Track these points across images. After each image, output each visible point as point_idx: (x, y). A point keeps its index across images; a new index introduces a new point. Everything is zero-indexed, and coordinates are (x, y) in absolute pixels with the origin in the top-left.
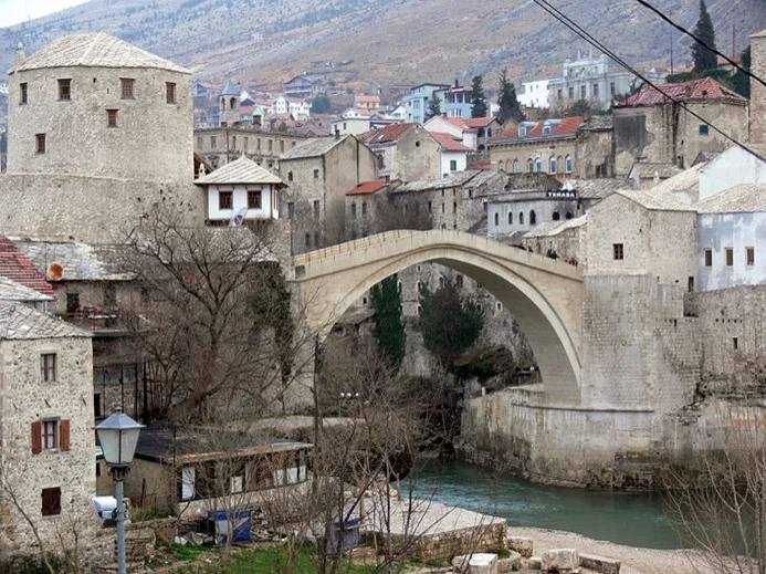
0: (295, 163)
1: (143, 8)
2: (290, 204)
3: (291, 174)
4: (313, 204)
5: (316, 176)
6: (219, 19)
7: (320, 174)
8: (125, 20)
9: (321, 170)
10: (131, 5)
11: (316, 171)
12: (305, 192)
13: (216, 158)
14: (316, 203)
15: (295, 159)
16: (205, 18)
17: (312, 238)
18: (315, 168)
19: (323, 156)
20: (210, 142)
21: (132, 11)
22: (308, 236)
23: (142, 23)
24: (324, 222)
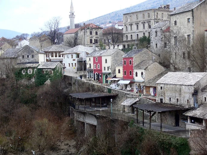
0: (178, 16)
1: (157, 1)
2: (175, 37)
3: (175, 22)
4: (187, 37)
5: (189, 22)
6: (174, 2)
7: (191, 20)
8: (153, 4)
9: (191, 18)
10: (154, 1)
11: (189, 19)
12: (183, 31)
13: (150, 22)
14: (189, 36)
15: (178, 14)
16: (171, 2)
17: (186, 55)
18: (188, 17)
19: (192, 10)
20: (147, 15)
21: (155, 2)
22: (184, 54)
23: (157, 4)
24: (193, 46)
